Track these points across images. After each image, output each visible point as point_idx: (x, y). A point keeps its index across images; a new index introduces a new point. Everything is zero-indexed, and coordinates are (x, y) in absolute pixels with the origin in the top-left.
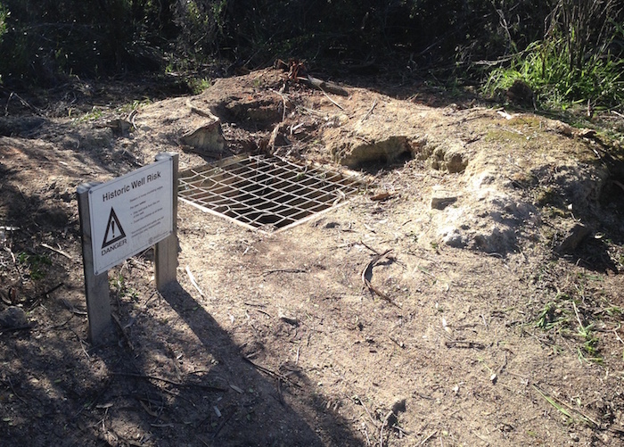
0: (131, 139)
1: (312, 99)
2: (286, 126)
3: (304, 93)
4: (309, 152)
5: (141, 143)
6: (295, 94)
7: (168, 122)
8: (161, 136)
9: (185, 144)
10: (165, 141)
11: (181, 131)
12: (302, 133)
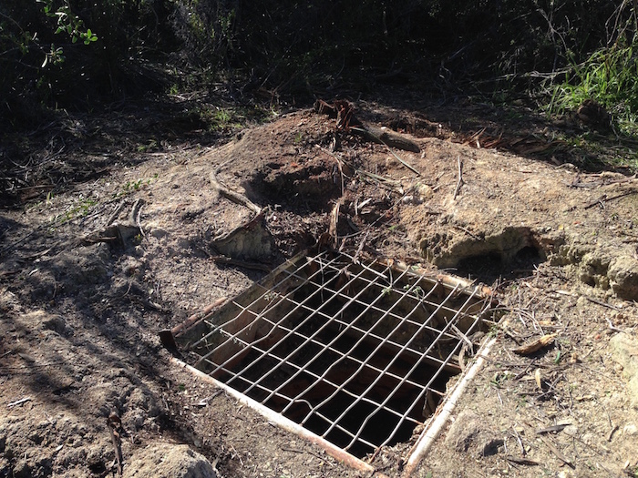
0: (137, 255)
1: (374, 157)
2: (347, 202)
3: (361, 150)
4: (387, 243)
5: (154, 261)
6: (350, 152)
7: (190, 217)
8: (183, 244)
9: (219, 253)
10: (189, 251)
11: (210, 233)
12: (372, 214)
